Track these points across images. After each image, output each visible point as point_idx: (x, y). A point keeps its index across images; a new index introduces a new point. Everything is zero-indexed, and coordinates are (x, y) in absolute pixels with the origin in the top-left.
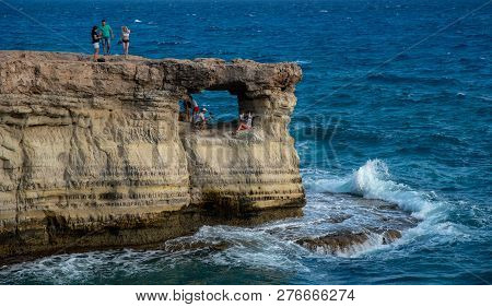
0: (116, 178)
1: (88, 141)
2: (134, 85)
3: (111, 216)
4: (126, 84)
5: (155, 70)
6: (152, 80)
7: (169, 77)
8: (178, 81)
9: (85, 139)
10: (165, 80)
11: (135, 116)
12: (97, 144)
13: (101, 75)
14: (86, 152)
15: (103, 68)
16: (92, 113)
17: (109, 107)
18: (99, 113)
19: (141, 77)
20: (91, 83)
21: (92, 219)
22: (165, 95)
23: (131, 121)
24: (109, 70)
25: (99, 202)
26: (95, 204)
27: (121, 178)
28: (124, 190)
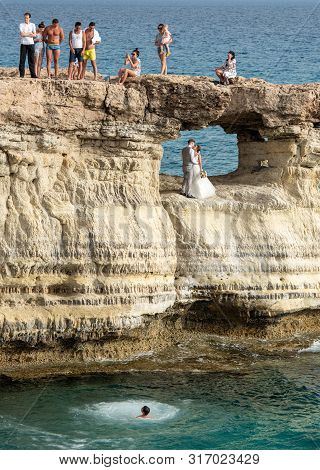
0: (75, 261)
1: (33, 202)
2: (102, 115)
3: (67, 321)
4: (90, 114)
5: (134, 93)
6: (129, 109)
7: (156, 104)
8: (168, 110)
9: (29, 198)
10: (148, 108)
11: (102, 164)
12: (47, 207)
13: (56, 99)
14: (31, 219)
15: (58, 87)
16: (39, 157)
17: (63, 149)
18: (49, 157)
19: (114, 103)
20: (41, 112)
21: (38, 324)
22: (148, 133)
23: (96, 172)
24: (67, 92)
25: (48, 298)
26: (41, 302)
27: (82, 262)
28: (87, 280)
